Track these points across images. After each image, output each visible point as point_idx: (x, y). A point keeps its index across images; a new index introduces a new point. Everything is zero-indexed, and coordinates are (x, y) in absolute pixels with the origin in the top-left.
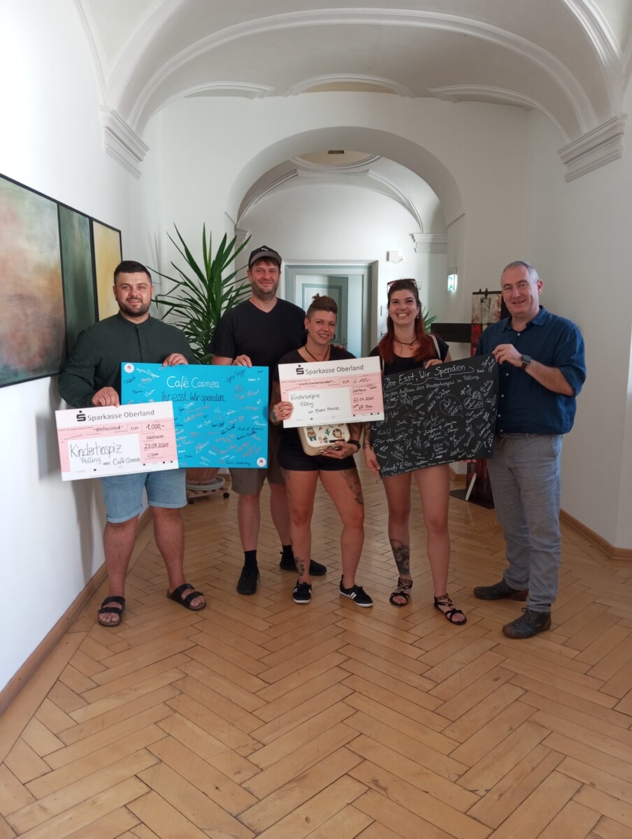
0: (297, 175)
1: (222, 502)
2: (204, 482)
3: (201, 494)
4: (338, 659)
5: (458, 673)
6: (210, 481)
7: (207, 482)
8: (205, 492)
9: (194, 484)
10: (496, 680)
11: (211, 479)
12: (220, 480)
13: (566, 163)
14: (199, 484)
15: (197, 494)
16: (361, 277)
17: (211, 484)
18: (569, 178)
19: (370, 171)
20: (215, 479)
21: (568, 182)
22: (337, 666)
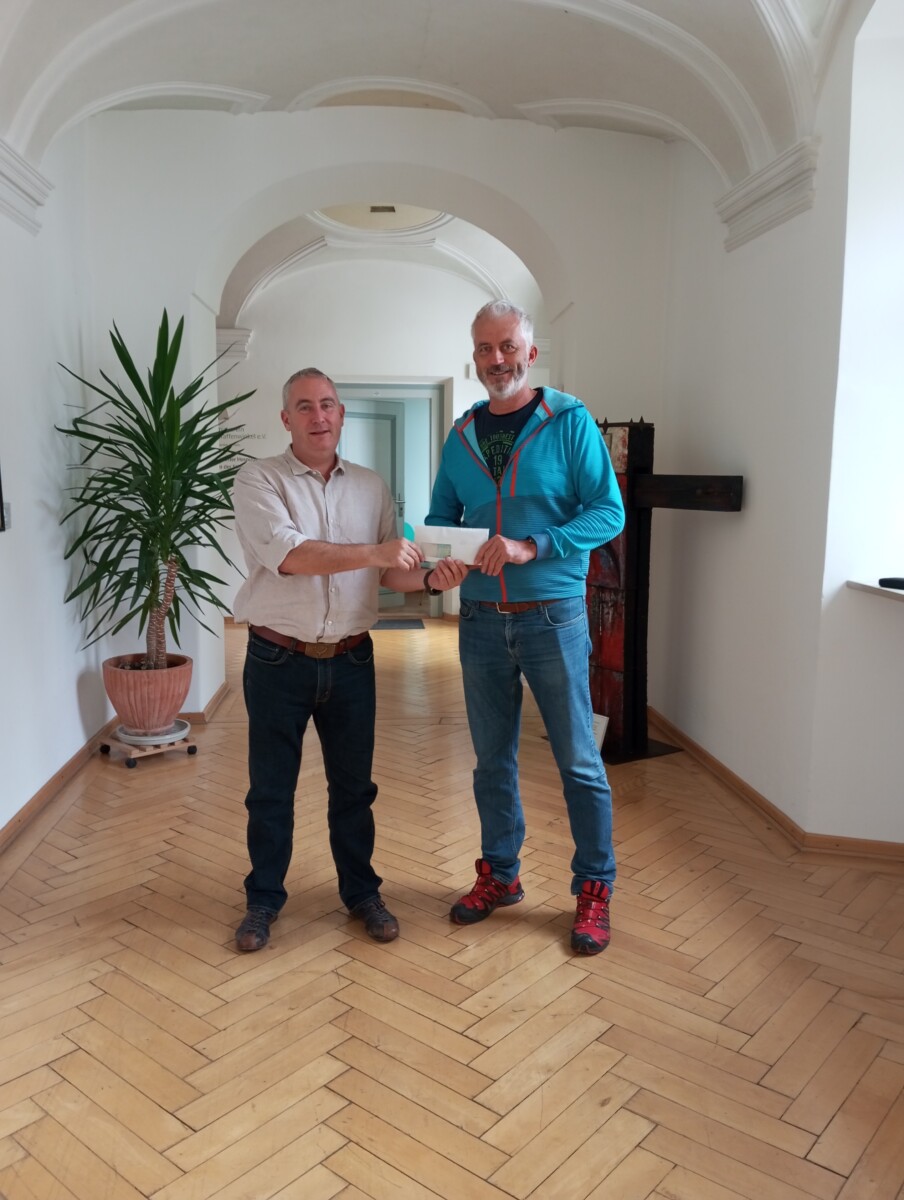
0: (326, 245)
1: (185, 761)
2: (152, 731)
3: (150, 751)
4: (329, 1069)
5: (538, 1092)
6: (165, 728)
7: (159, 730)
8: (157, 746)
9: (137, 735)
10: (604, 1103)
11: (165, 724)
12: (182, 726)
13: (726, 222)
14: (145, 735)
15: (144, 750)
16: (428, 401)
17: (167, 733)
18: (731, 246)
19: (437, 241)
20: (173, 725)
21: (728, 251)
22: (325, 1086)
